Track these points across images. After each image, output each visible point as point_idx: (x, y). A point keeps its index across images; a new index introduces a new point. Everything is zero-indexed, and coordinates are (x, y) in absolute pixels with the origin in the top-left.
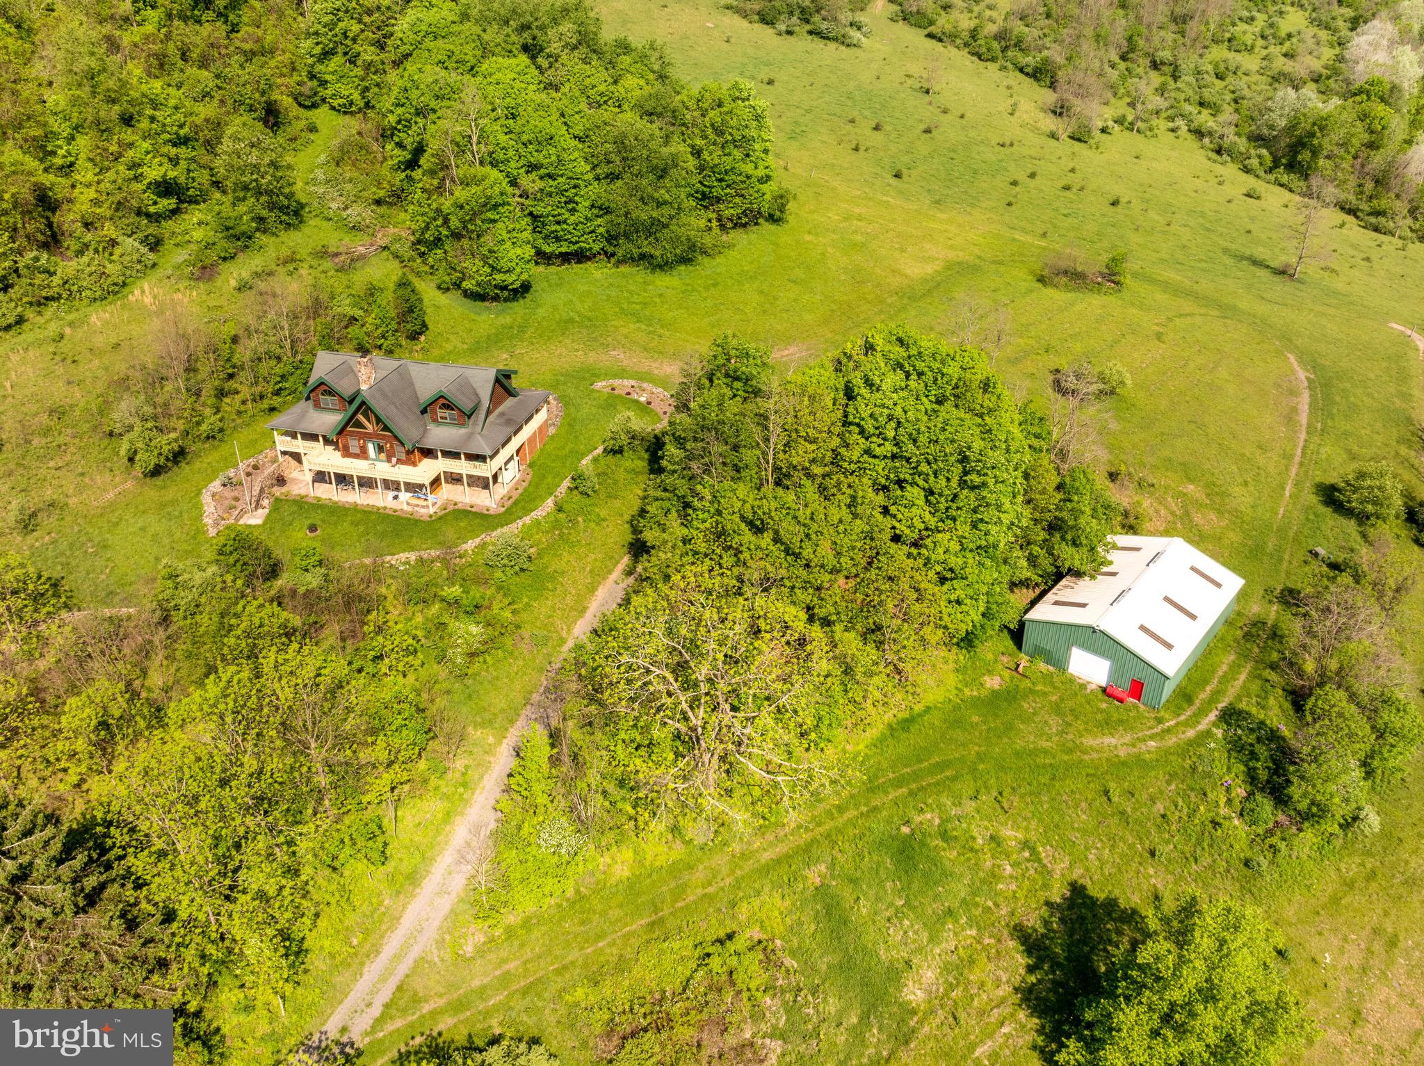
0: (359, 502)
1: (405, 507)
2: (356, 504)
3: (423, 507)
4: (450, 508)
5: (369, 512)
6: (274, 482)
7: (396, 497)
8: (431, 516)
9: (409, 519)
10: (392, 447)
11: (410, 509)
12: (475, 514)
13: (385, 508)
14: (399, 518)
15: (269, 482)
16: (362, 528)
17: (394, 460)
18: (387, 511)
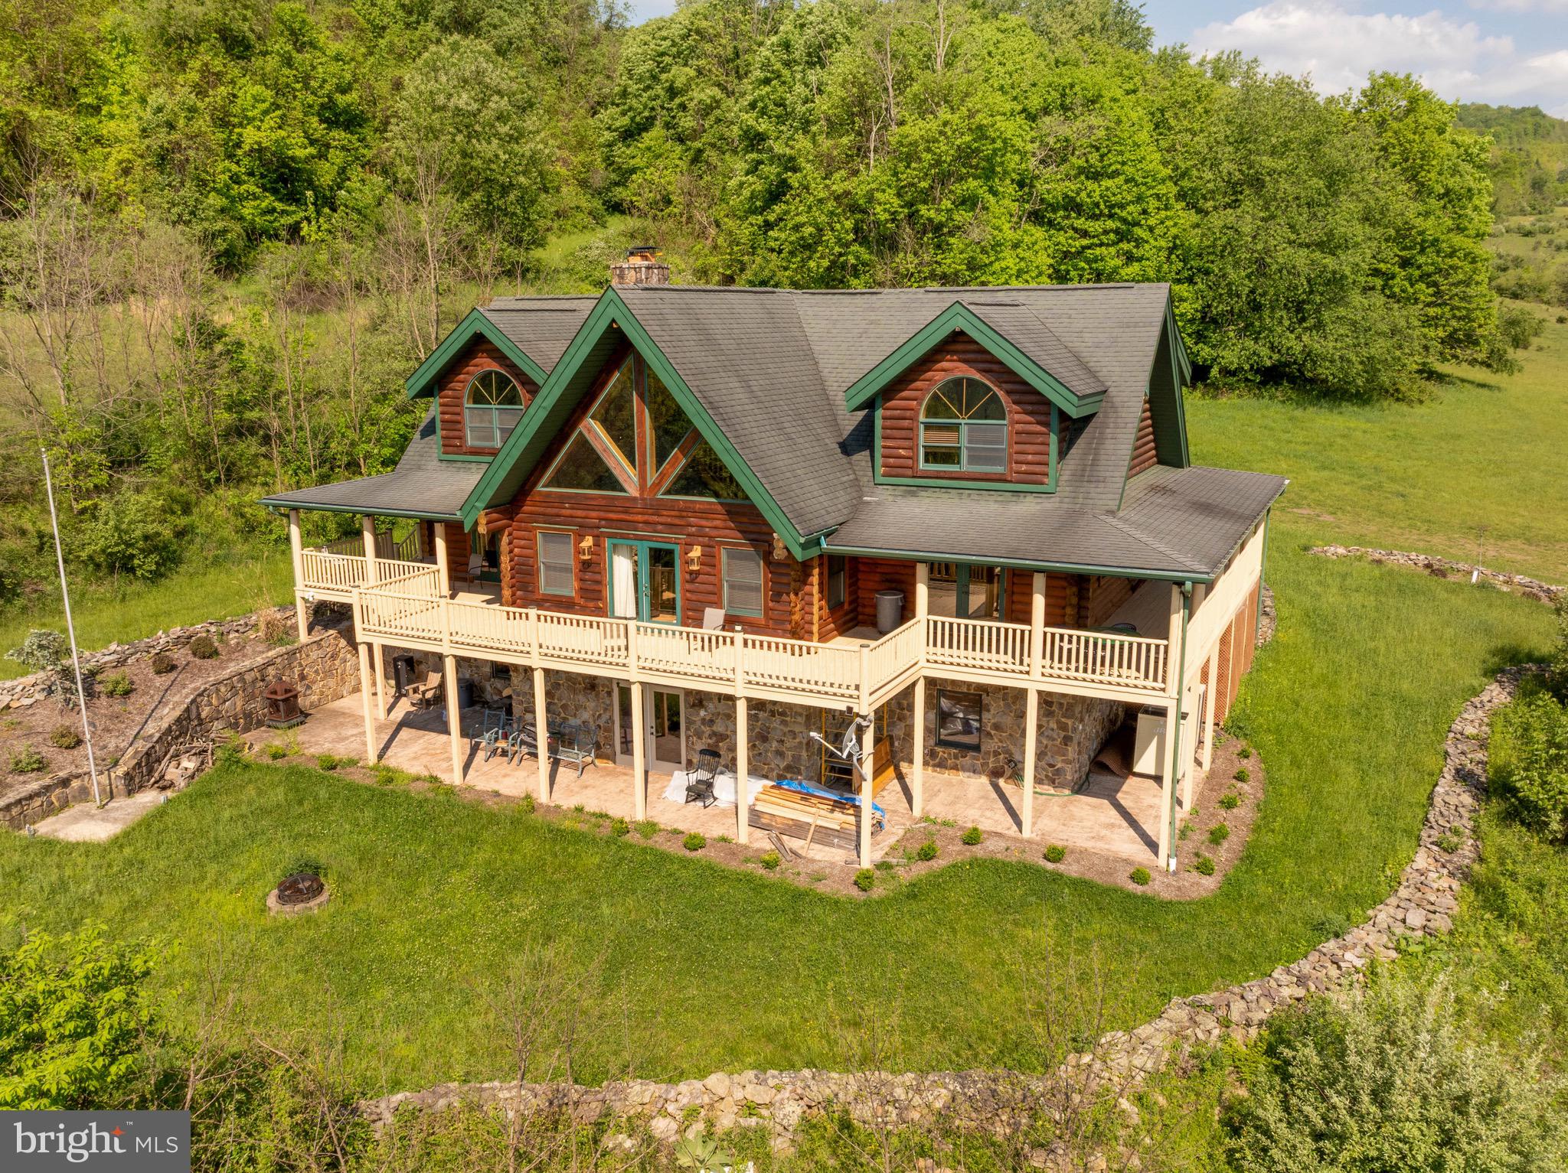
0: (543, 797)
1: (744, 835)
2: (529, 804)
3: (824, 836)
4: (951, 854)
5: (578, 838)
6: (258, 706)
7: (700, 793)
8: (864, 882)
9: (758, 887)
10: (709, 560)
11: (762, 842)
12: (1080, 886)
13: (650, 828)
14: (712, 874)
15: (237, 704)
16: (526, 906)
17: (714, 616)
18: (659, 842)
